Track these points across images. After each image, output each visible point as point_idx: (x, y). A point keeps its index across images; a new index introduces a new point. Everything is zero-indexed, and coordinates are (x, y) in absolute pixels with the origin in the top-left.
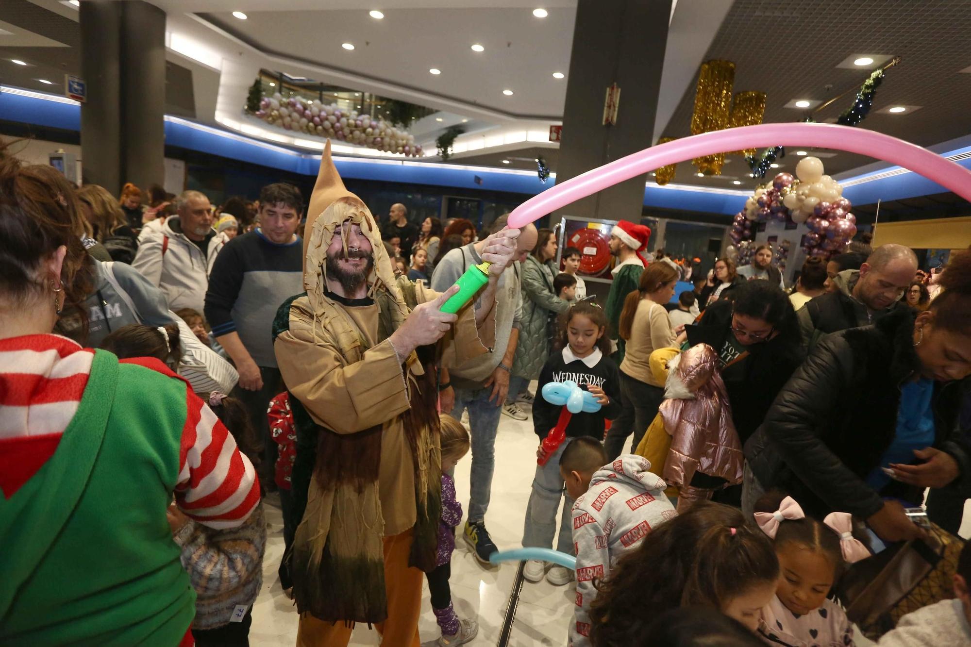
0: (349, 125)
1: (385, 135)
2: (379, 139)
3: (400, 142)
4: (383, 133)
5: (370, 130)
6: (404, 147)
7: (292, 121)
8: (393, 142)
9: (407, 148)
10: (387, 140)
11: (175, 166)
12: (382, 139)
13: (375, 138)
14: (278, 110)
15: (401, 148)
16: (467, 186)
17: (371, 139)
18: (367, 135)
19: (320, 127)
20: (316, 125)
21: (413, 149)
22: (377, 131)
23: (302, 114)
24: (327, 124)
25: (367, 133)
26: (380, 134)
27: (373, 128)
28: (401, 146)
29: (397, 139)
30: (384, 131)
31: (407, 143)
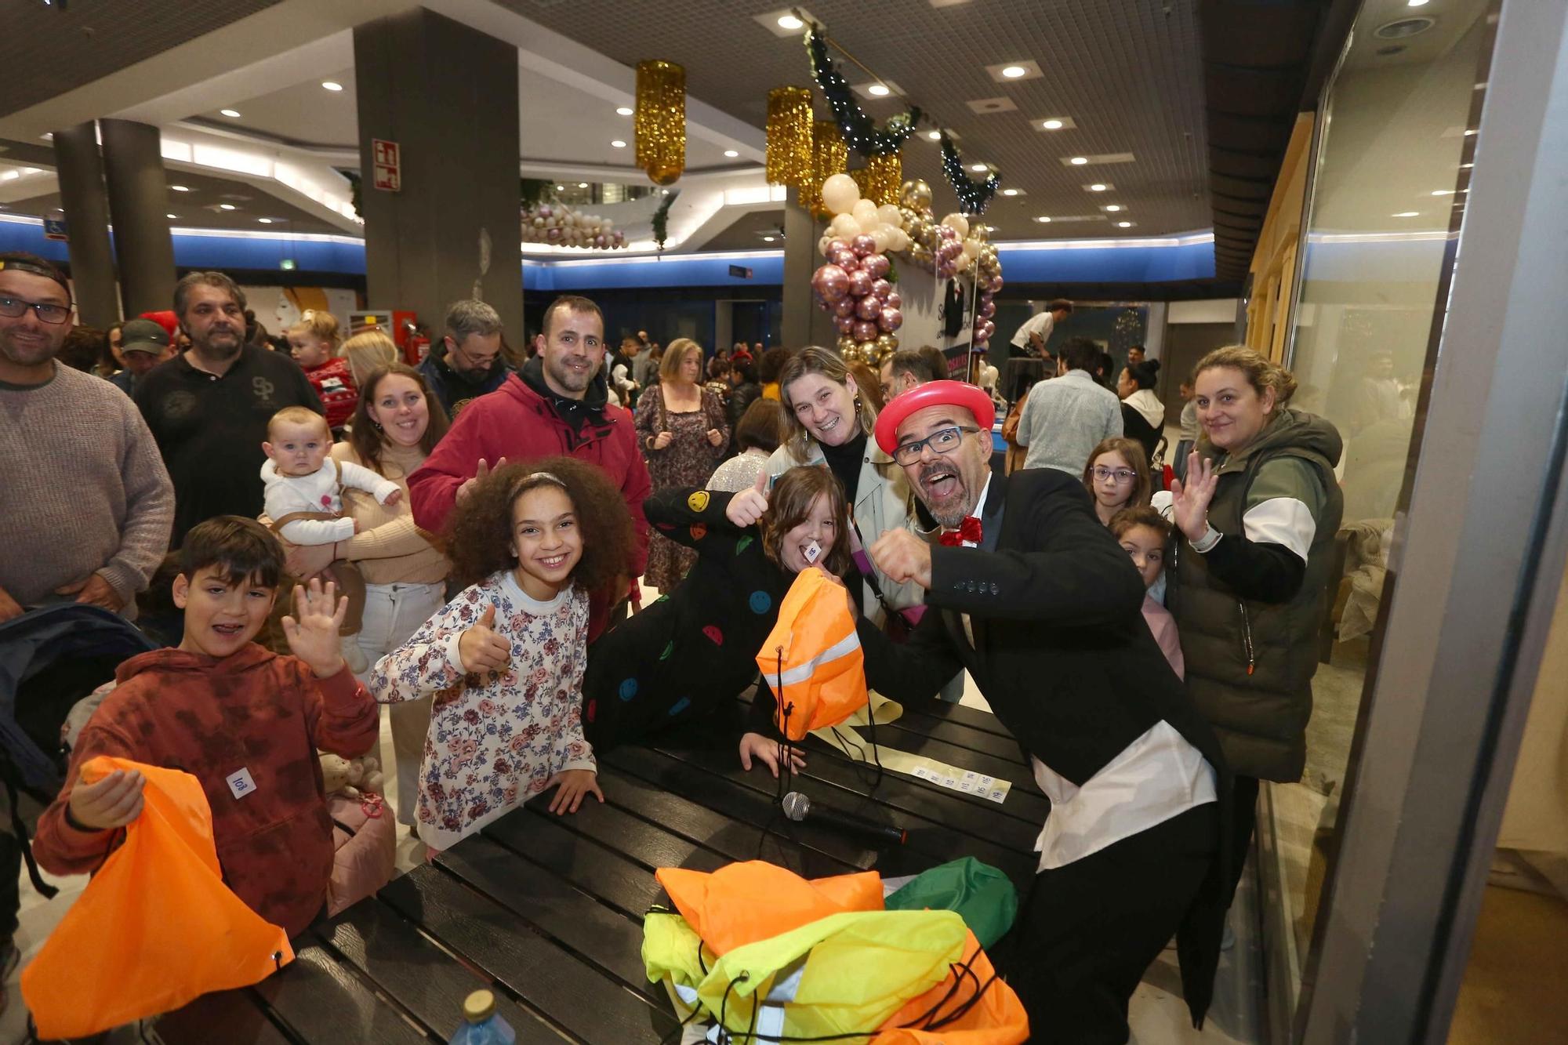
1: (565, 224)
2: (556, 231)
3: (589, 231)
4: (562, 222)
5: (540, 220)
6: (595, 237)
8: (577, 233)
9: (601, 238)
10: (568, 231)
11: (342, 298)
12: (560, 230)
13: (549, 231)
15: (591, 240)
16: (719, 283)
18: (537, 228)
21: (610, 238)
22: (551, 220)
25: (538, 224)
26: (557, 223)
27: (545, 217)
28: (592, 237)
29: (584, 228)
30: (563, 219)
31: (601, 230)
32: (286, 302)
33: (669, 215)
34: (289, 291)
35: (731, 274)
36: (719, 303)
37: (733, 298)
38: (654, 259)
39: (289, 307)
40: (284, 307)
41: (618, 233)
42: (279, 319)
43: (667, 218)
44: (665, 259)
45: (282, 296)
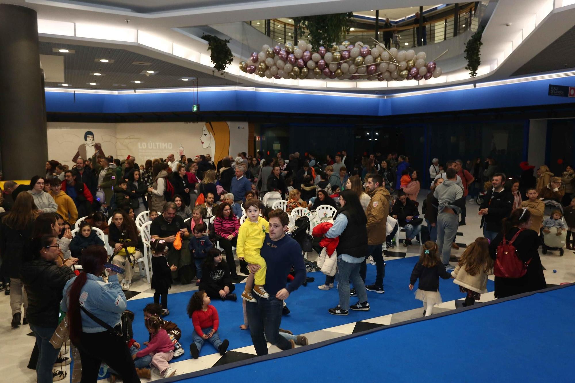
0: (335, 59)
2: (373, 67)
3: (403, 64)
4: (378, 59)
5: (360, 59)
6: (409, 69)
7: (278, 69)
8: (392, 67)
9: (414, 70)
10: (384, 66)
12: (377, 65)
13: (368, 67)
14: (264, 62)
15: (405, 72)
17: (363, 69)
18: (358, 65)
19: (305, 70)
20: (301, 68)
21: (423, 70)
22: (369, 58)
23: (286, 60)
24: (311, 64)
25: (358, 63)
26: (375, 59)
27: (364, 56)
28: (406, 69)
29: (399, 62)
30: (380, 56)
31: (414, 63)
32: (206, 132)
33: (482, 40)
34: (208, 124)
35: (550, 94)
36: (532, 122)
37: (548, 117)
38: (471, 87)
39: (208, 135)
40: (205, 135)
41: (431, 65)
42: (203, 143)
43: (481, 44)
44: (479, 85)
45: (205, 128)
